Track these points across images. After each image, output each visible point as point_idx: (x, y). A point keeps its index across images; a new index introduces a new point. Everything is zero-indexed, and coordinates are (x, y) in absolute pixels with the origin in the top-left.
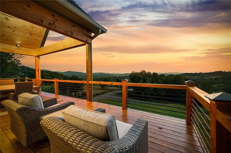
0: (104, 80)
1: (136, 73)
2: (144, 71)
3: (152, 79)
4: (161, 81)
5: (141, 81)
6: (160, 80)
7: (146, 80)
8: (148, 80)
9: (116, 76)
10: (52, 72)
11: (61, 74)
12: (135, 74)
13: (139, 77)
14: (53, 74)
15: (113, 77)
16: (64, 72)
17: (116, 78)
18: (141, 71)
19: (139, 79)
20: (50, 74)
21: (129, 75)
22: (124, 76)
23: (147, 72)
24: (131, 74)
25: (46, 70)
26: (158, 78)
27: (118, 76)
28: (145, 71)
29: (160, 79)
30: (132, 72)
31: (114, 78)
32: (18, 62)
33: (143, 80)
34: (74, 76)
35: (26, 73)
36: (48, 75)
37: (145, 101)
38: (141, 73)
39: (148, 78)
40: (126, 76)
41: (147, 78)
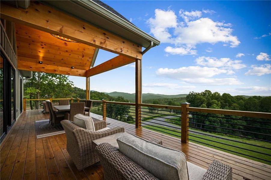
0: (152, 102)
1: (196, 93)
2: (208, 91)
3: (221, 103)
4: (238, 105)
5: (203, 105)
6: (235, 104)
7: (211, 104)
8: (216, 104)
9: (168, 97)
10: (99, 93)
11: (107, 95)
12: (195, 95)
13: (200, 99)
14: (100, 94)
15: (165, 98)
16: (110, 93)
17: (168, 99)
18: (204, 91)
19: (200, 101)
20: (97, 95)
21: (186, 96)
22: (179, 97)
23: (213, 92)
24: (189, 94)
25: (94, 91)
26: (232, 101)
27: (170, 98)
28: (210, 91)
29: (235, 102)
30: (190, 92)
31: (166, 100)
32: (72, 83)
33: (207, 103)
34: (120, 97)
35: (77, 94)
36: (96, 95)
37: (211, 133)
38: (204, 94)
39: (216, 101)
40: (181, 98)
41: (214, 100)
